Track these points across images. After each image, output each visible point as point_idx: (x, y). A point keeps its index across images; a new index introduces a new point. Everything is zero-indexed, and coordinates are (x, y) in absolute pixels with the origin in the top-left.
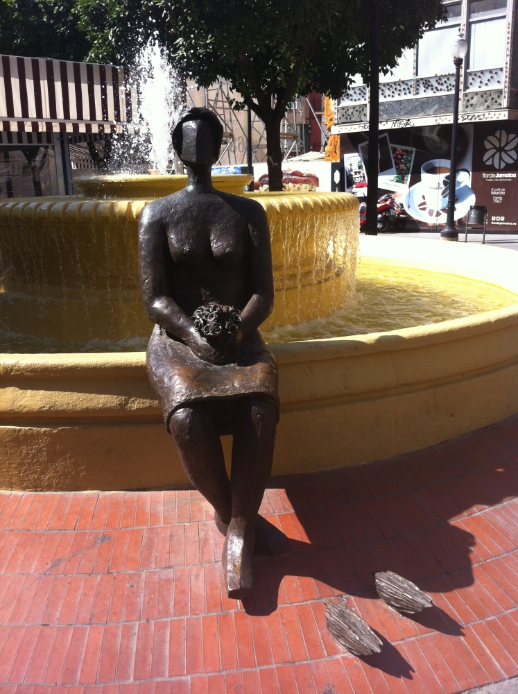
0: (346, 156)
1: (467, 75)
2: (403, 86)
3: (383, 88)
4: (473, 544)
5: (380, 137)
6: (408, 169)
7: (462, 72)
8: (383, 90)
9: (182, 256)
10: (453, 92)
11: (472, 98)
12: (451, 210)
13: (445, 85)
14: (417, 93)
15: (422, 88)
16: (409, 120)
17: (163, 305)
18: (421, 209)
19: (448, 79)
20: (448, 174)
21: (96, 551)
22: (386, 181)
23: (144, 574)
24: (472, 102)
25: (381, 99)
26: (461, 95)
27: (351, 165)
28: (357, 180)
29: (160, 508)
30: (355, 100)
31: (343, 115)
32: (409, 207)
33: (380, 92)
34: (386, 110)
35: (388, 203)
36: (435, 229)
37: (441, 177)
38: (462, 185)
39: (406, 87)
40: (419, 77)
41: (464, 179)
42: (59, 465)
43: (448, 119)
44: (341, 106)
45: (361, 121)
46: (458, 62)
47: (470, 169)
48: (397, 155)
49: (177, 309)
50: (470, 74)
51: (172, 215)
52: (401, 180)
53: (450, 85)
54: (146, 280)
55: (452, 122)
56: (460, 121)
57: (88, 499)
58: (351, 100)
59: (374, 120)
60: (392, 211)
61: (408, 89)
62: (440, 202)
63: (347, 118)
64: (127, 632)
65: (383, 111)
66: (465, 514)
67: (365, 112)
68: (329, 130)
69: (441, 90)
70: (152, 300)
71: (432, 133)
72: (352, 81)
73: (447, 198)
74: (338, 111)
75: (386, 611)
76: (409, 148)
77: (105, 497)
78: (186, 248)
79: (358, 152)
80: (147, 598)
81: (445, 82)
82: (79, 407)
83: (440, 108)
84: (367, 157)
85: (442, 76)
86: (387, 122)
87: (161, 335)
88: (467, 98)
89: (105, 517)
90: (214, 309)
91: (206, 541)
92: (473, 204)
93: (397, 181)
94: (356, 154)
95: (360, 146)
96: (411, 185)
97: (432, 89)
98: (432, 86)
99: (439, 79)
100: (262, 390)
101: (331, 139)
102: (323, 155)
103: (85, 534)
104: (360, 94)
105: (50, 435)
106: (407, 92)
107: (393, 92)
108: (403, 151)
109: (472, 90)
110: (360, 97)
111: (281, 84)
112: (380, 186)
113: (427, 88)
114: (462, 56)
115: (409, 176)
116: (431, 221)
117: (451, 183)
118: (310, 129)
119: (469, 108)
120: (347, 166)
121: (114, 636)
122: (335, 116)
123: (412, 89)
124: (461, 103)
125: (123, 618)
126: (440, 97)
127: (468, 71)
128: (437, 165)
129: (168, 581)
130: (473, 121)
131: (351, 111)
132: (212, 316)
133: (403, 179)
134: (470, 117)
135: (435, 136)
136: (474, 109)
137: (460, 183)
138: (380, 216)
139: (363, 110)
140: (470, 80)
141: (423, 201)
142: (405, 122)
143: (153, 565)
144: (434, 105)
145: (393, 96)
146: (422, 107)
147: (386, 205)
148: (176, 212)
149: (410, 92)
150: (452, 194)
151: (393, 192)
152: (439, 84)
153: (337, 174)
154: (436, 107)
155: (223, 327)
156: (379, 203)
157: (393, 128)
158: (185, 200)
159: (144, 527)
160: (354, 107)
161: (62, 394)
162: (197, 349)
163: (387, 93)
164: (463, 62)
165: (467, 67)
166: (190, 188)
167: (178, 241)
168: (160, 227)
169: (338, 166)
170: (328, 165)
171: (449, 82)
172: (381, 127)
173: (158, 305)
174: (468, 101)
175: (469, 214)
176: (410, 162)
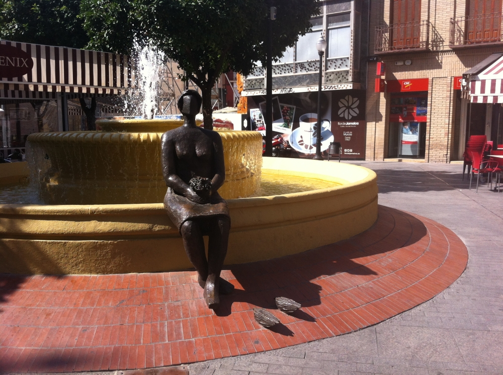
0: (251, 110)
1: (327, 61)
2: (287, 67)
3: (274, 68)
4: (321, 289)
5: (273, 99)
6: (291, 119)
7: (324, 59)
8: (274, 70)
9: (183, 156)
10: (318, 72)
11: (330, 76)
12: (318, 145)
13: (314, 67)
14: (296, 72)
15: (299, 69)
16: (291, 89)
17: (174, 178)
18: (300, 144)
19: (315, 64)
20: (316, 122)
21: (141, 296)
22: (277, 127)
23: (166, 304)
24: (330, 78)
25: (274, 75)
26: (323, 74)
27: (254, 116)
28: (259, 126)
29: (170, 279)
30: (257, 75)
31: (249, 85)
32: (292, 143)
33: (273, 71)
34: (276, 82)
35: (279, 140)
36: (310, 157)
37: (312, 125)
38: (325, 130)
39: (289, 68)
40: (297, 62)
41: (327, 125)
42: (117, 260)
43: (315, 89)
44: (248, 78)
45: (261, 89)
46: (321, 53)
47: (330, 119)
48: (284, 110)
49: (180, 180)
50: (329, 60)
51: (177, 137)
52: (287, 126)
53: (317, 67)
54: (165, 167)
55: (318, 90)
56: (323, 90)
57: (132, 277)
58: (254, 75)
59: (269, 89)
60: (281, 145)
61: (291, 69)
62: (312, 140)
63: (251, 87)
64: (162, 325)
65: (275, 82)
66: (317, 278)
67: (263, 83)
68: (240, 93)
69: (311, 70)
70: (168, 176)
71: (306, 97)
72: (255, 65)
73: (316, 138)
74: (246, 82)
75: (281, 313)
76: (291, 106)
77: (140, 275)
78: (185, 153)
79: (259, 108)
80: (169, 313)
81: (313, 65)
82: (129, 230)
83: (311, 82)
84: (265, 111)
85: (311, 61)
86: (277, 89)
87: (171, 193)
88: (327, 76)
89: (142, 283)
90: (200, 179)
91: (194, 291)
92: (332, 141)
93: (285, 127)
94: (258, 109)
95: (260, 104)
96: (293, 129)
97: (305, 70)
98: (305, 67)
99: (309, 63)
100: (223, 213)
101: (241, 99)
102: (236, 109)
103: (134, 290)
104: (260, 72)
105: (113, 244)
106: (290, 71)
107: (281, 71)
108: (288, 108)
109: (330, 70)
110: (260, 73)
111: (212, 66)
112: (274, 129)
113: (302, 69)
114: (324, 50)
115: (292, 123)
116: (307, 152)
117: (318, 128)
118: (226, 91)
119: (329, 82)
120: (252, 116)
121: (156, 327)
122: (244, 85)
123: (293, 70)
124: (323, 79)
125: (159, 320)
126: (310, 75)
127: (328, 59)
128: (310, 117)
129: (178, 306)
130: (331, 89)
131: (254, 82)
132: (199, 182)
133: (288, 125)
134: (329, 87)
135: (307, 99)
136: (332, 83)
137: (324, 128)
138: (274, 148)
139: (262, 82)
140: (329, 64)
141: (301, 139)
142: (288, 90)
143: (170, 301)
144: (307, 80)
145: (281, 74)
146: (299, 81)
147: (278, 141)
148: (179, 136)
149: (291, 71)
150: (319, 135)
151: (282, 134)
152: (309, 66)
153: (246, 121)
154: (308, 81)
155: (204, 186)
156: (273, 140)
157: (281, 93)
158: (184, 131)
159: (163, 287)
160: (256, 80)
161: (120, 223)
162: (191, 197)
163: (277, 71)
164: (325, 53)
165: (327, 56)
166: (186, 125)
167: (181, 149)
168: (171, 143)
169: (246, 117)
170: (239, 116)
171: (316, 66)
172: (274, 92)
173: (170, 178)
174: (328, 77)
175: (330, 147)
176: (293, 115)
